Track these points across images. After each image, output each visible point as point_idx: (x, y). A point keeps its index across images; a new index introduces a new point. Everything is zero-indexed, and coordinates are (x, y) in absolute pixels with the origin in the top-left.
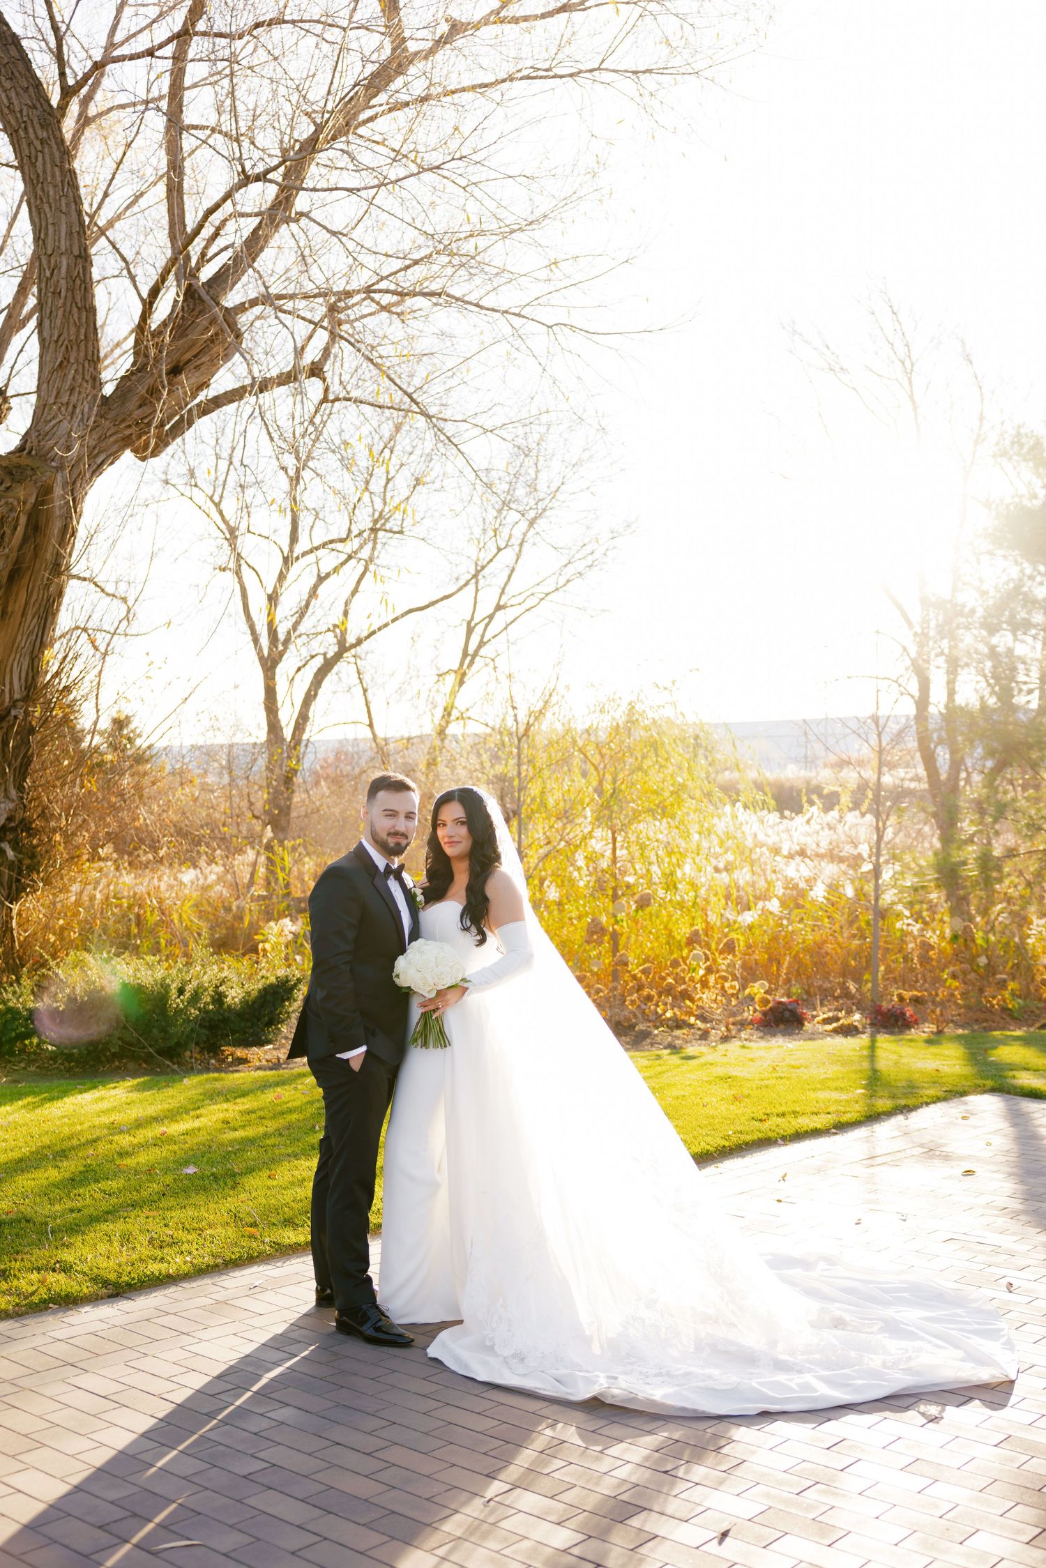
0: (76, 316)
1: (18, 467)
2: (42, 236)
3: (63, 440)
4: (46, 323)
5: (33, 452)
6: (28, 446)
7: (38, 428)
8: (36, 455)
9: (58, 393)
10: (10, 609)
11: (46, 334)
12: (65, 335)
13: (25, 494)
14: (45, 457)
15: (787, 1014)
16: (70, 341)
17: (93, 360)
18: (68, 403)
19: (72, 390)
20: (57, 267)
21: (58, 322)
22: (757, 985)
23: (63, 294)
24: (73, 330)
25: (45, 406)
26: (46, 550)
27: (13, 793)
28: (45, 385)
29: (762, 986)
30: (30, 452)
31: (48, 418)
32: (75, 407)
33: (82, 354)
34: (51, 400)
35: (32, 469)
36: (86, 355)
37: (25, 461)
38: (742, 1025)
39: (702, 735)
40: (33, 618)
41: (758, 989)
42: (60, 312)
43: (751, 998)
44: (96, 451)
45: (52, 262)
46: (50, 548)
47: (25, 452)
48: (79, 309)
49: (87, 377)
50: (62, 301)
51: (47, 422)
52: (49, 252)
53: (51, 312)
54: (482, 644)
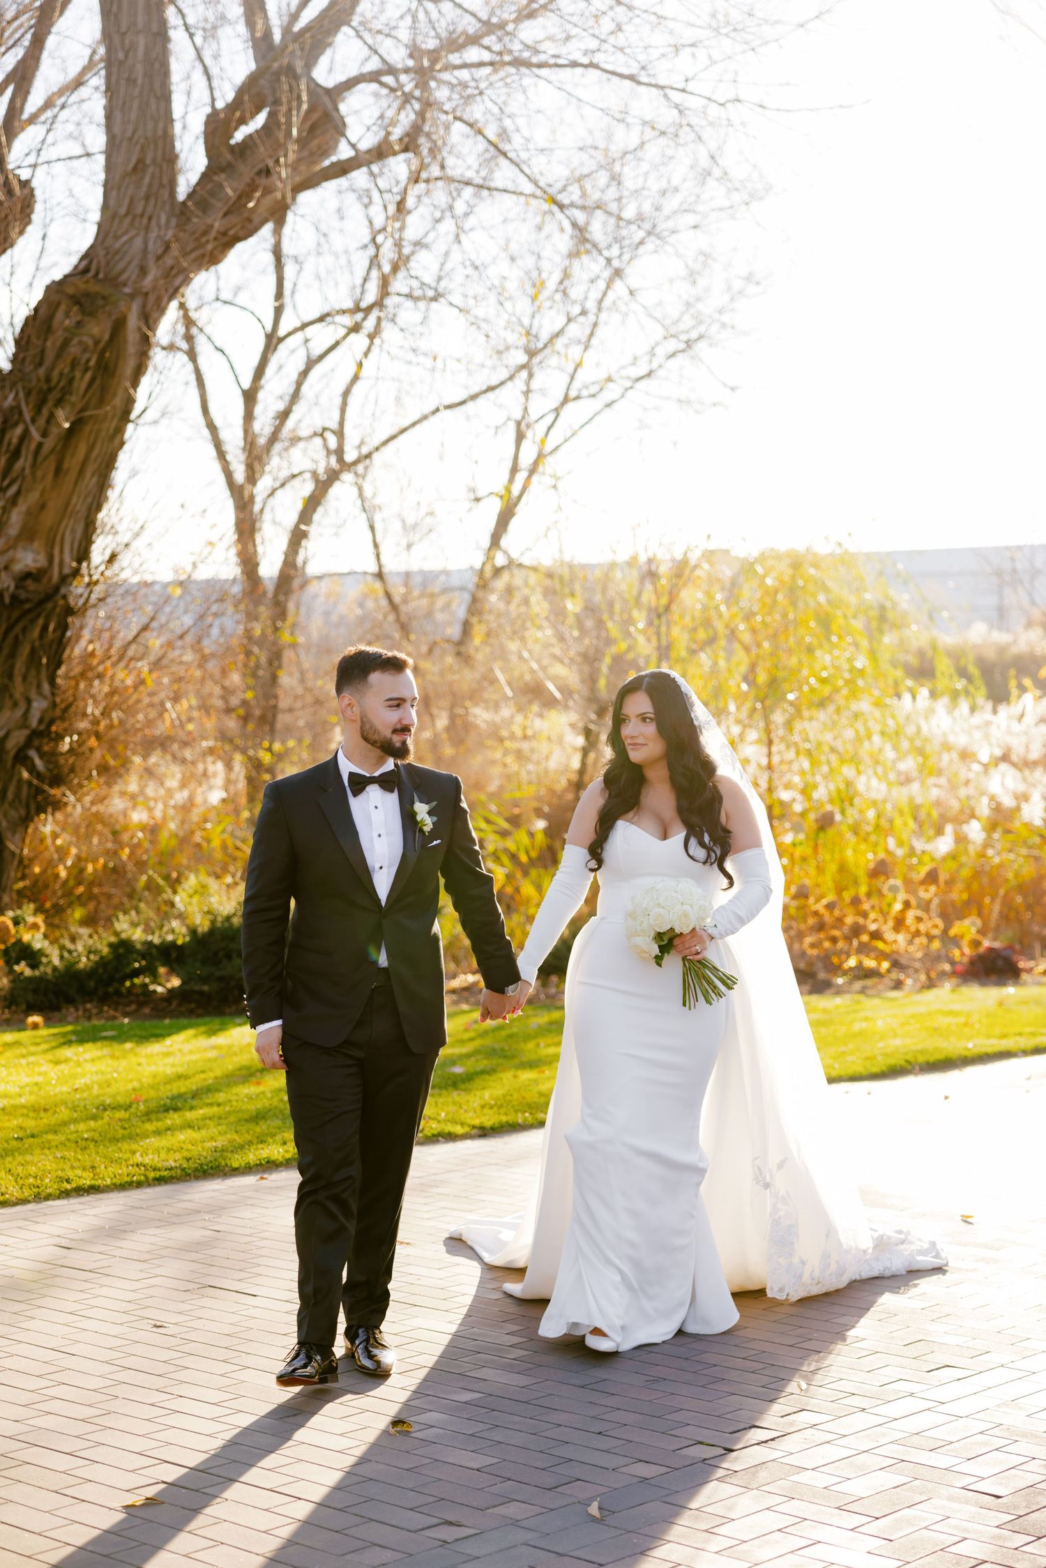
0: (154, 107)
1: (87, 295)
2: (115, 9)
3: (136, 262)
4: (118, 115)
5: (101, 276)
6: (94, 267)
7: (106, 244)
8: (105, 278)
9: (131, 202)
10: (66, 465)
11: (116, 130)
12: (140, 132)
13: (98, 329)
14: (114, 282)
15: (1000, 963)
16: (146, 138)
17: (170, 159)
18: (142, 215)
19: (147, 198)
20: (133, 47)
21: (133, 116)
22: (967, 922)
23: (140, 81)
24: (150, 125)
25: (113, 217)
26: (114, 395)
27: (46, 687)
28: (114, 193)
29: (973, 924)
30: (97, 273)
31: (120, 232)
32: (150, 219)
33: (160, 153)
34: (123, 211)
35: (104, 298)
36: (164, 154)
37: (94, 288)
38: (943, 974)
39: (888, 604)
40: (93, 475)
41: (967, 928)
42: (136, 104)
43: (956, 941)
44: (174, 272)
45: (127, 42)
46: (120, 393)
47: (91, 274)
48: (157, 98)
49: (165, 181)
50: (137, 90)
51: (116, 238)
52: (123, 29)
53: (124, 104)
54: (541, 456)
